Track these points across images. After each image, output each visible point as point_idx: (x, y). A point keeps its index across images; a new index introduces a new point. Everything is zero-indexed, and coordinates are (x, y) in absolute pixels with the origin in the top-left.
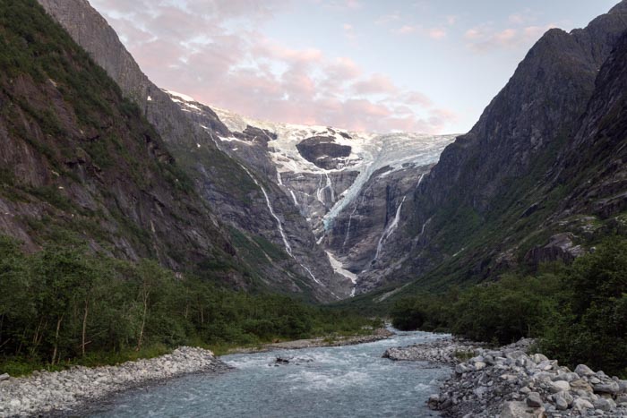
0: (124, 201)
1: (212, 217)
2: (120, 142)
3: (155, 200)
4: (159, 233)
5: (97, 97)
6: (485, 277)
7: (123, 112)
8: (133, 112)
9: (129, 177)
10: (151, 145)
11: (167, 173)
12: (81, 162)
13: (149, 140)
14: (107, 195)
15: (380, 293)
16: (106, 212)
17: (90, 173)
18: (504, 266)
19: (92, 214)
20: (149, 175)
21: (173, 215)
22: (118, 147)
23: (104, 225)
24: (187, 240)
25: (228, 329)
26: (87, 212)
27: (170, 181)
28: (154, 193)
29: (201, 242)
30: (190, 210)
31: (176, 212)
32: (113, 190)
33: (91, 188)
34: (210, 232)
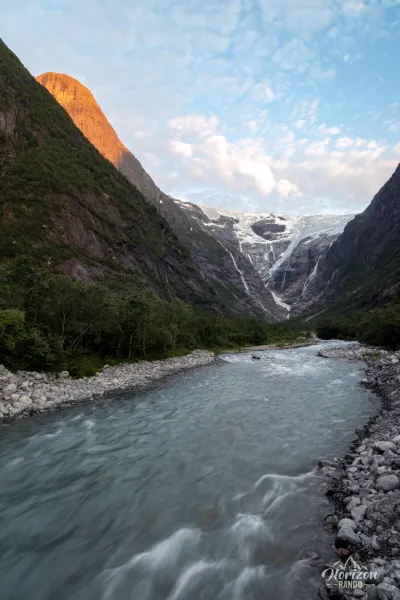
0: (149, 263)
1: (201, 272)
2: (146, 229)
3: (167, 263)
4: (171, 283)
5: (131, 203)
6: (375, 305)
7: (147, 211)
8: (152, 211)
9: (152, 250)
10: (164, 230)
11: (174, 247)
12: (125, 243)
13: (162, 227)
14: (140, 262)
15: (305, 317)
16: (140, 271)
17: (130, 248)
18: (388, 298)
19: (132, 273)
20: (164, 249)
21: (178, 272)
22: (145, 233)
23: (139, 279)
24: (188, 287)
25: (219, 339)
26: (129, 271)
27: (176, 251)
28: (167, 259)
29: (196, 287)
30: (188, 268)
31: (180, 270)
32: (143, 258)
33: (131, 257)
34: (200, 281)
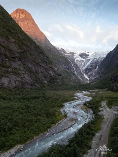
0: (30, 66)
1: (56, 69)
3: (41, 65)
4: (41, 72)
8: (37, 47)
9: (33, 61)
11: (45, 60)
12: (17, 57)
13: (42, 53)
17: (20, 59)
20: (40, 60)
22: (31, 54)
23: (20, 71)
24: (49, 73)
27: (46, 62)
28: (40, 64)
29: (52, 74)
30: (50, 67)
31: (46, 68)
32: (27, 64)
33: (19, 63)
